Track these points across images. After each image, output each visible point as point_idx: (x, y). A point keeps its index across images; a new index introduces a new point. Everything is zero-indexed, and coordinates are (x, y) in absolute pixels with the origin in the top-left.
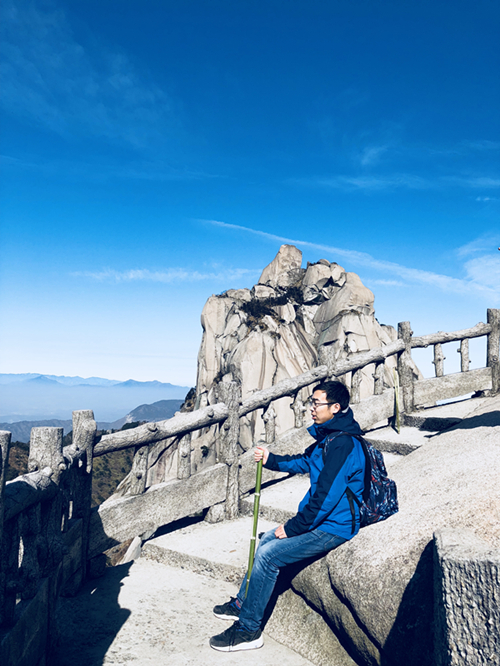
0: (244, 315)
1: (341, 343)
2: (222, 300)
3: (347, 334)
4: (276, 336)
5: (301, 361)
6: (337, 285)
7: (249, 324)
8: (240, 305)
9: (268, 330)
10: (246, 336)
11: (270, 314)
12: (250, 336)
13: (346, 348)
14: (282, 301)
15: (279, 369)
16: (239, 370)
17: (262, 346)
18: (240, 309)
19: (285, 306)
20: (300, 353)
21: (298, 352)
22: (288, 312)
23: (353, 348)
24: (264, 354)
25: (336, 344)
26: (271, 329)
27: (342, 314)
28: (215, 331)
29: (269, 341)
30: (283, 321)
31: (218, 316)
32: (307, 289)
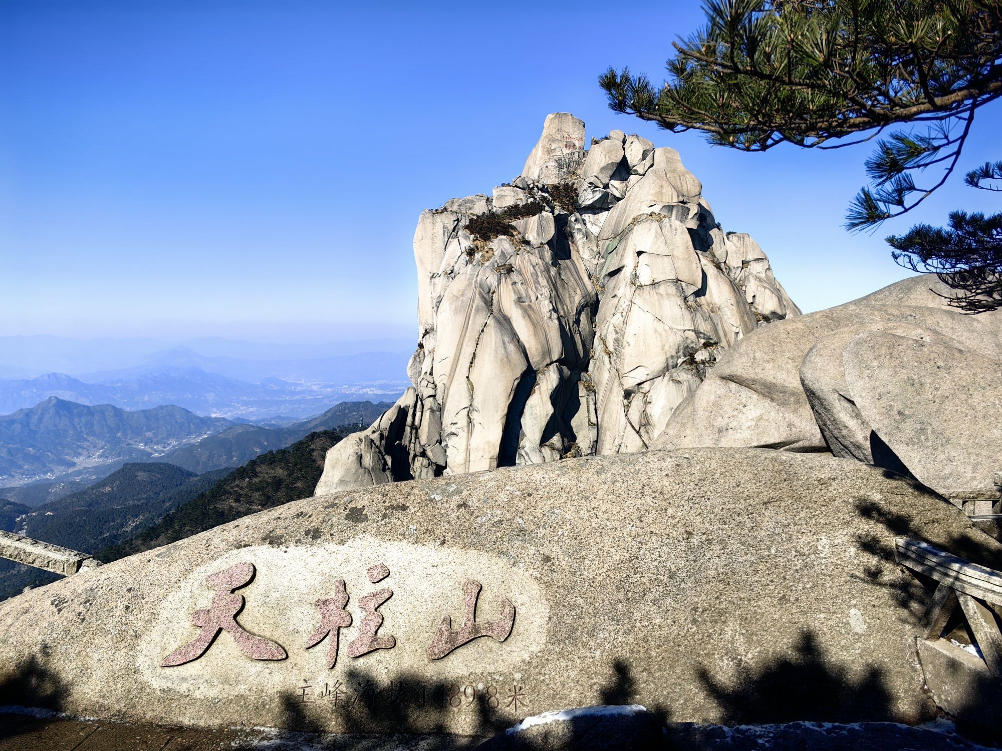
0: (467, 240)
1: (628, 272)
2: (438, 218)
3: (639, 253)
4: (503, 269)
6: (637, 173)
7: (471, 253)
8: (467, 222)
11: (506, 234)
13: (634, 278)
14: (533, 210)
18: (466, 229)
19: (536, 217)
22: (540, 226)
23: (645, 277)
25: (622, 274)
27: (635, 222)
29: (488, 278)
30: (527, 243)
31: (434, 243)
32: (585, 185)
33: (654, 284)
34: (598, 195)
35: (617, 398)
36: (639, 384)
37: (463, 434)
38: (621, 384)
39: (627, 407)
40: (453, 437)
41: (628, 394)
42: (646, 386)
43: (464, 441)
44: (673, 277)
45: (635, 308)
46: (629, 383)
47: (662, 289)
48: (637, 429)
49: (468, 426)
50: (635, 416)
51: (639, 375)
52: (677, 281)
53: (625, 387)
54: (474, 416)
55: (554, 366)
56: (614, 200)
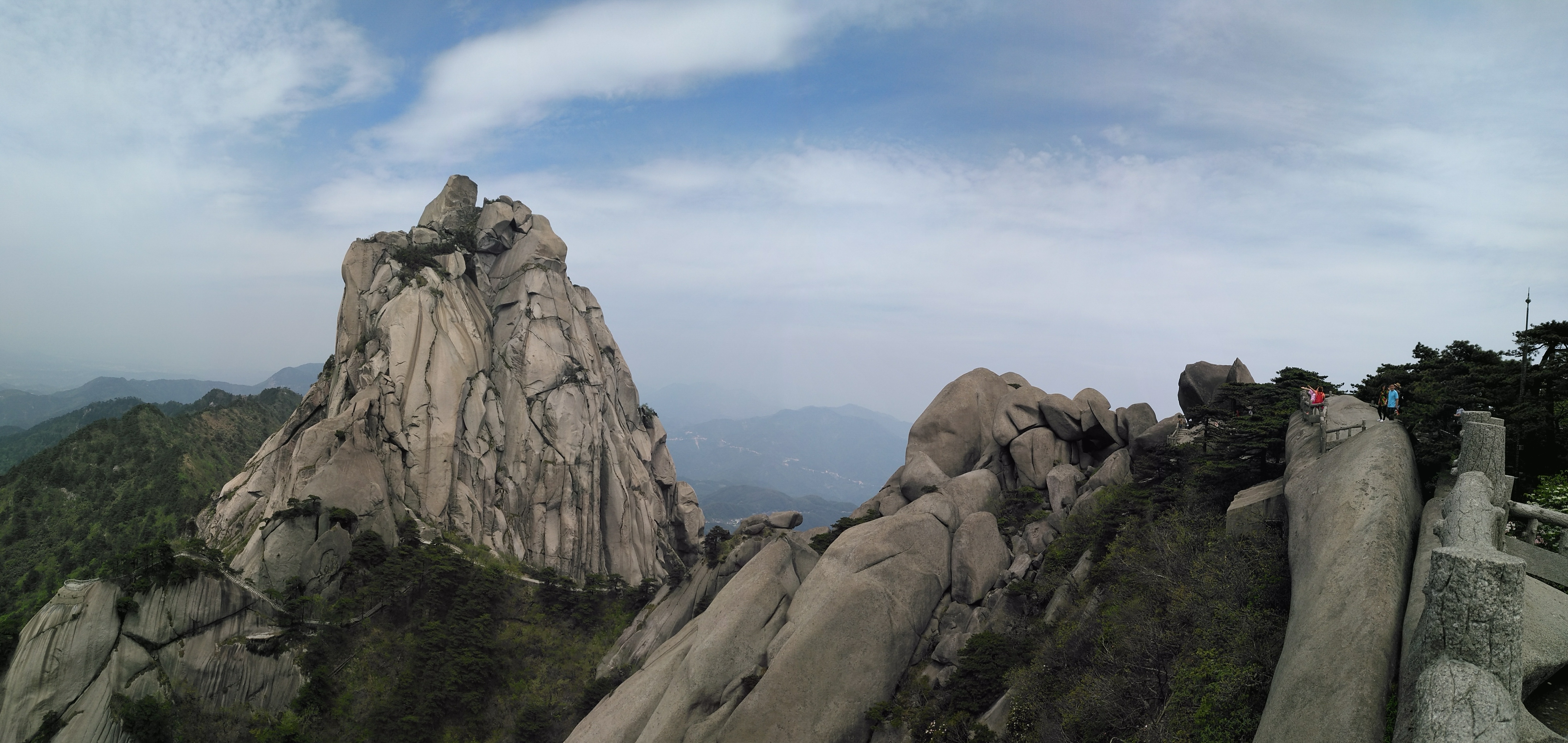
0: (397, 267)
1: (523, 306)
2: (369, 245)
3: (531, 294)
4: (437, 294)
5: (470, 326)
6: (521, 231)
7: (402, 278)
8: (393, 252)
9: (427, 286)
10: (399, 293)
11: (431, 266)
12: (404, 292)
13: (529, 312)
14: (448, 250)
15: (440, 337)
16: (387, 336)
17: (417, 307)
18: (394, 257)
19: (452, 256)
20: (469, 317)
21: (467, 316)
22: (455, 262)
23: (537, 312)
24: (420, 317)
25: (515, 308)
26: (430, 284)
27: (525, 268)
28: (359, 287)
29: (427, 299)
30: (448, 274)
31: (364, 266)
32: (483, 234)
33: (543, 318)
34: (492, 244)
35: (522, 405)
36: (537, 394)
37: (423, 427)
38: (524, 394)
39: (530, 410)
40: (414, 429)
41: (530, 401)
42: (543, 396)
43: (425, 431)
44: (554, 315)
45: (531, 335)
46: (531, 393)
47: (549, 322)
48: (540, 428)
49: (428, 420)
50: (538, 420)
51: (538, 388)
52: (558, 319)
53: (528, 395)
54: (433, 411)
55: (482, 375)
56: (505, 249)
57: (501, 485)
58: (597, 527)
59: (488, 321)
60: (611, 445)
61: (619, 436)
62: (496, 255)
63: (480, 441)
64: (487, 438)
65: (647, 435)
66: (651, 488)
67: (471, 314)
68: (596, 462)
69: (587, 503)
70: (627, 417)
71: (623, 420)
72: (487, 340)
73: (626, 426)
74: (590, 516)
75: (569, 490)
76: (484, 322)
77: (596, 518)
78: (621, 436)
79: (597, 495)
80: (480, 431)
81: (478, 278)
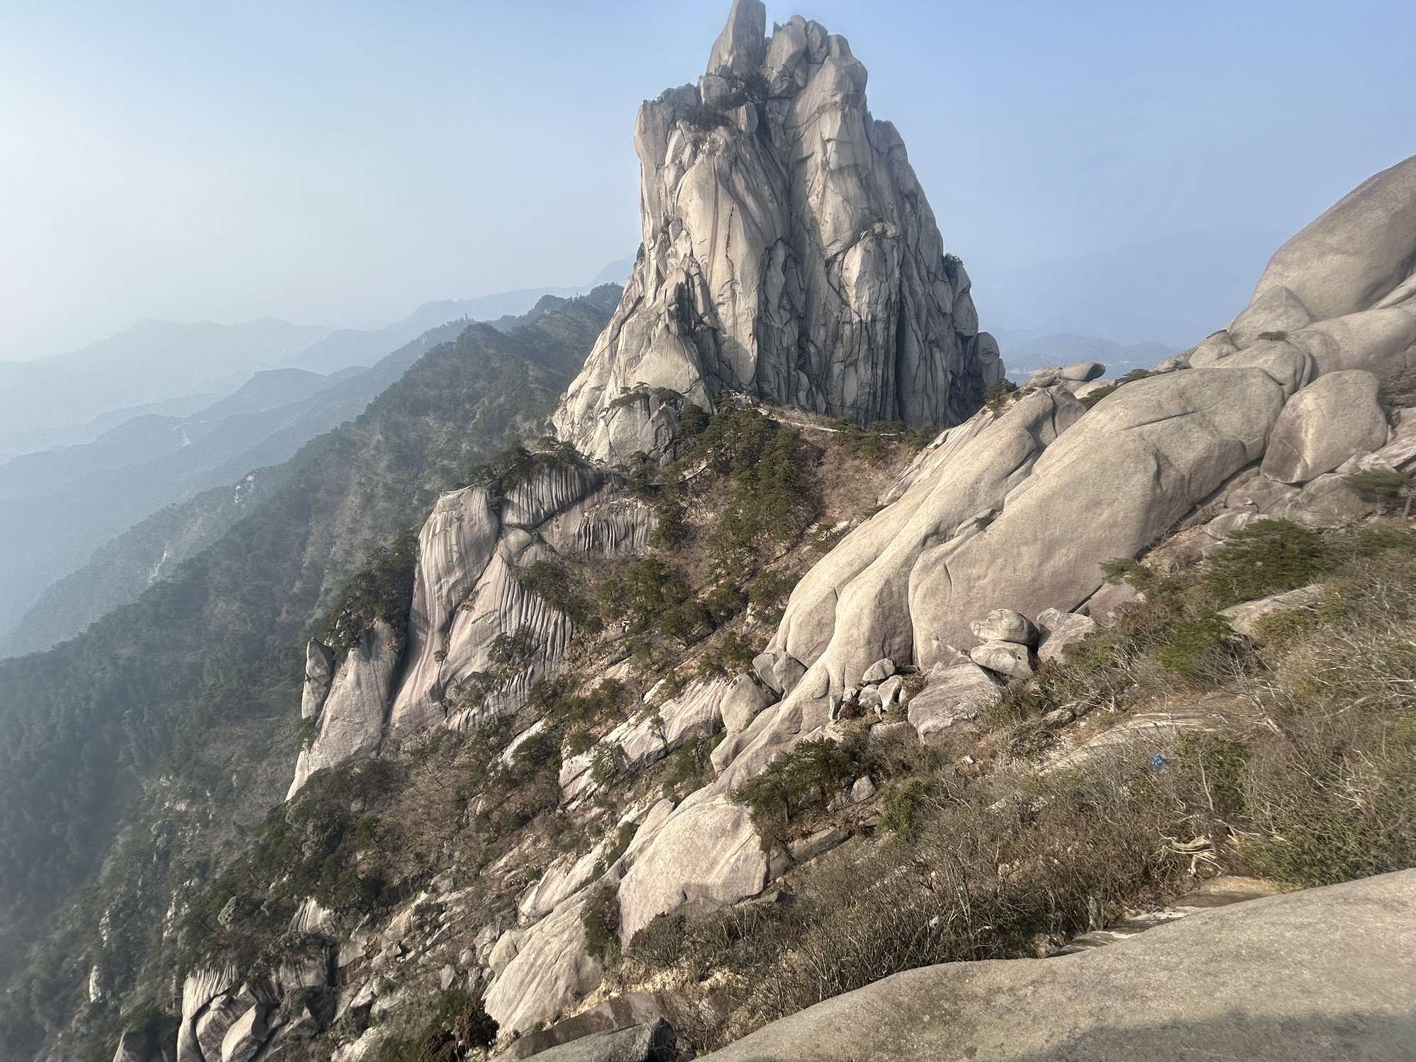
0: (688, 130)
1: (819, 158)
2: (657, 109)
3: (827, 142)
5: (766, 191)
6: (816, 60)
7: (694, 144)
8: (683, 113)
9: (720, 150)
10: (693, 163)
11: (723, 125)
12: (698, 161)
13: (825, 164)
14: (738, 100)
15: (737, 207)
16: (688, 213)
18: (684, 120)
19: (743, 108)
20: (765, 180)
21: (763, 179)
23: (834, 162)
24: (717, 187)
25: (811, 161)
27: (820, 111)
29: (722, 166)
30: (741, 132)
31: (655, 135)
32: (775, 73)
33: (841, 168)
34: (785, 85)
35: (820, 268)
36: (836, 253)
37: (729, 304)
38: (822, 256)
39: (827, 272)
40: (721, 307)
41: (828, 263)
42: (841, 256)
43: (731, 307)
44: (852, 162)
46: (829, 253)
47: (847, 171)
48: (838, 290)
49: (732, 296)
50: (835, 281)
51: (833, 249)
52: (856, 166)
53: (825, 257)
54: (736, 286)
55: (780, 243)
56: (800, 89)
57: (804, 349)
58: (892, 380)
59: (784, 182)
60: (909, 299)
61: (918, 289)
62: (790, 99)
63: (782, 311)
64: (788, 307)
65: (949, 285)
66: (949, 341)
67: (767, 176)
68: (892, 319)
69: (881, 358)
70: (928, 269)
71: (924, 272)
72: (784, 203)
73: (926, 278)
74: (885, 370)
75: (865, 347)
76: (779, 183)
77: (891, 371)
78: (919, 290)
79: (893, 350)
80: (780, 302)
81: (773, 132)
